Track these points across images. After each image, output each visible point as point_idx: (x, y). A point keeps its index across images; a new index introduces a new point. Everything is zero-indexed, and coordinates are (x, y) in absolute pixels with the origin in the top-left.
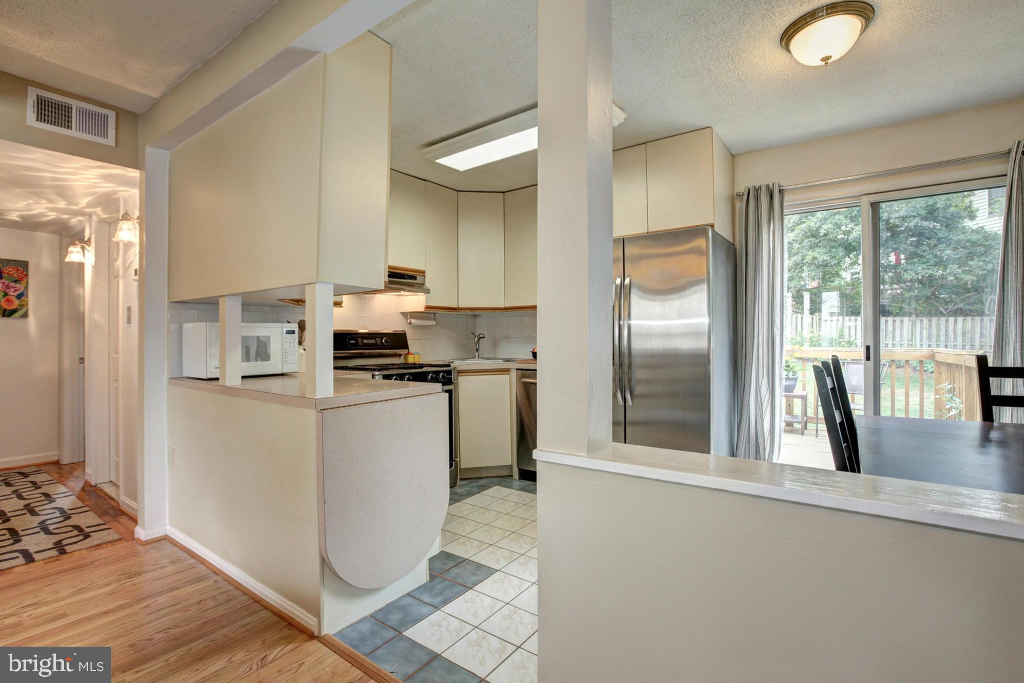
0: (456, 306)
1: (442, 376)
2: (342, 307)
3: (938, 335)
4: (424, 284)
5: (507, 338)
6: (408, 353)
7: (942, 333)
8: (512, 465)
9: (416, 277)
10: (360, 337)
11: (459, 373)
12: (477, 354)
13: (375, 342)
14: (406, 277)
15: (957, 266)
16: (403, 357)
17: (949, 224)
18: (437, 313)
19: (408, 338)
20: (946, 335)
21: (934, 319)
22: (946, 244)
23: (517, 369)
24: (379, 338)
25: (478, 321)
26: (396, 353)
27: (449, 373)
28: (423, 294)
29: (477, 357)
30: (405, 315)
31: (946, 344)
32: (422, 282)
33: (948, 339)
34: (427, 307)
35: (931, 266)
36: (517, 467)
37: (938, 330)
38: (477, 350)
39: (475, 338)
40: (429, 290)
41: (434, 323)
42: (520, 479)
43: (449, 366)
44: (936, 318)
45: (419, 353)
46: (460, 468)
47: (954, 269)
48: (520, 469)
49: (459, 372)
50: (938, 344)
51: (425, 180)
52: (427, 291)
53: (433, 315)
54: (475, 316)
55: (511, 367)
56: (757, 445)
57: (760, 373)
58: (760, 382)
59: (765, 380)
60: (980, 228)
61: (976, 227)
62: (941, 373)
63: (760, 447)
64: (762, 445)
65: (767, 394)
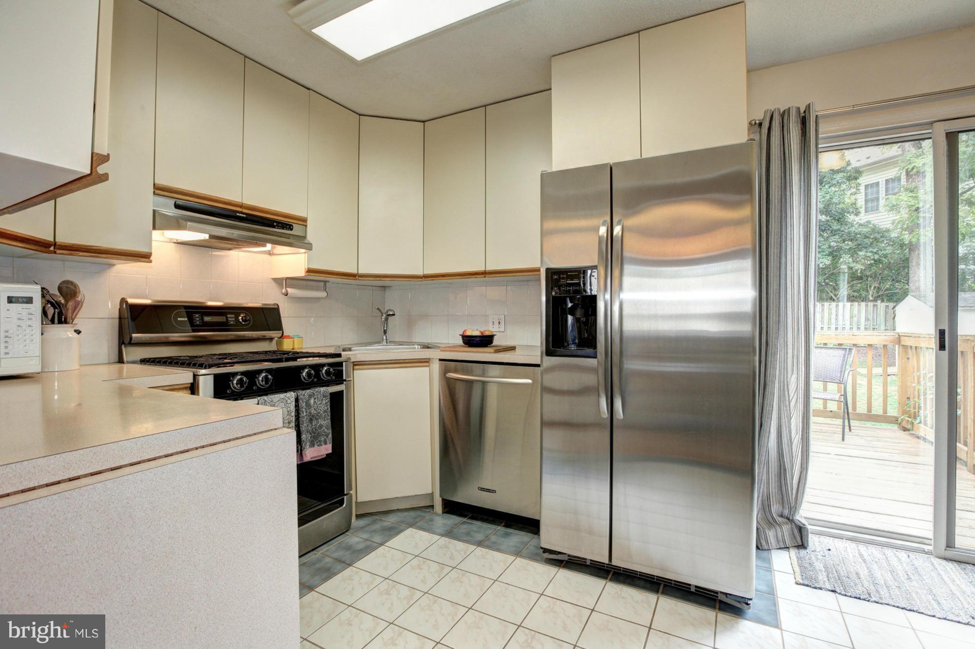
0: (355, 272)
1: (326, 370)
2: (151, 262)
3: (830, 319)
4: (305, 237)
5: (425, 316)
6: (282, 337)
7: (833, 316)
8: (433, 492)
9: (292, 226)
10: (197, 313)
11: (354, 365)
12: (384, 337)
13: (225, 320)
14: (275, 224)
15: (849, 256)
16: (274, 342)
17: (840, 218)
18: (328, 281)
19: (282, 315)
20: (836, 319)
21: (826, 304)
22: (839, 236)
23: (441, 360)
24: (231, 313)
25: (388, 293)
26: (264, 336)
27: (340, 364)
28: (303, 251)
29: (385, 341)
30: (278, 281)
31: (837, 326)
32: (304, 235)
33: (838, 322)
34: (309, 271)
35: (825, 255)
36: (441, 496)
37: (830, 314)
38: (385, 332)
39: (382, 316)
40: (312, 244)
41: (324, 294)
42: (444, 512)
43: (339, 355)
44: (828, 303)
45: (301, 336)
46: (356, 502)
47: (846, 259)
48: (443, 500)
49: (356, 364)
50: (829, 326)
51: (309, 89)
52: (309, 247)
53: (322, 284)
54: (384, 288)
55: (431, 357)
56: (780, 466)
57: (789, 366)
58: (789, 379)
59: (795, 376)
60: (866, 222)
61: (862, 222)
62: (908, 359)
63: (785, 470)
64: (788, 466)
65: (794, 395)
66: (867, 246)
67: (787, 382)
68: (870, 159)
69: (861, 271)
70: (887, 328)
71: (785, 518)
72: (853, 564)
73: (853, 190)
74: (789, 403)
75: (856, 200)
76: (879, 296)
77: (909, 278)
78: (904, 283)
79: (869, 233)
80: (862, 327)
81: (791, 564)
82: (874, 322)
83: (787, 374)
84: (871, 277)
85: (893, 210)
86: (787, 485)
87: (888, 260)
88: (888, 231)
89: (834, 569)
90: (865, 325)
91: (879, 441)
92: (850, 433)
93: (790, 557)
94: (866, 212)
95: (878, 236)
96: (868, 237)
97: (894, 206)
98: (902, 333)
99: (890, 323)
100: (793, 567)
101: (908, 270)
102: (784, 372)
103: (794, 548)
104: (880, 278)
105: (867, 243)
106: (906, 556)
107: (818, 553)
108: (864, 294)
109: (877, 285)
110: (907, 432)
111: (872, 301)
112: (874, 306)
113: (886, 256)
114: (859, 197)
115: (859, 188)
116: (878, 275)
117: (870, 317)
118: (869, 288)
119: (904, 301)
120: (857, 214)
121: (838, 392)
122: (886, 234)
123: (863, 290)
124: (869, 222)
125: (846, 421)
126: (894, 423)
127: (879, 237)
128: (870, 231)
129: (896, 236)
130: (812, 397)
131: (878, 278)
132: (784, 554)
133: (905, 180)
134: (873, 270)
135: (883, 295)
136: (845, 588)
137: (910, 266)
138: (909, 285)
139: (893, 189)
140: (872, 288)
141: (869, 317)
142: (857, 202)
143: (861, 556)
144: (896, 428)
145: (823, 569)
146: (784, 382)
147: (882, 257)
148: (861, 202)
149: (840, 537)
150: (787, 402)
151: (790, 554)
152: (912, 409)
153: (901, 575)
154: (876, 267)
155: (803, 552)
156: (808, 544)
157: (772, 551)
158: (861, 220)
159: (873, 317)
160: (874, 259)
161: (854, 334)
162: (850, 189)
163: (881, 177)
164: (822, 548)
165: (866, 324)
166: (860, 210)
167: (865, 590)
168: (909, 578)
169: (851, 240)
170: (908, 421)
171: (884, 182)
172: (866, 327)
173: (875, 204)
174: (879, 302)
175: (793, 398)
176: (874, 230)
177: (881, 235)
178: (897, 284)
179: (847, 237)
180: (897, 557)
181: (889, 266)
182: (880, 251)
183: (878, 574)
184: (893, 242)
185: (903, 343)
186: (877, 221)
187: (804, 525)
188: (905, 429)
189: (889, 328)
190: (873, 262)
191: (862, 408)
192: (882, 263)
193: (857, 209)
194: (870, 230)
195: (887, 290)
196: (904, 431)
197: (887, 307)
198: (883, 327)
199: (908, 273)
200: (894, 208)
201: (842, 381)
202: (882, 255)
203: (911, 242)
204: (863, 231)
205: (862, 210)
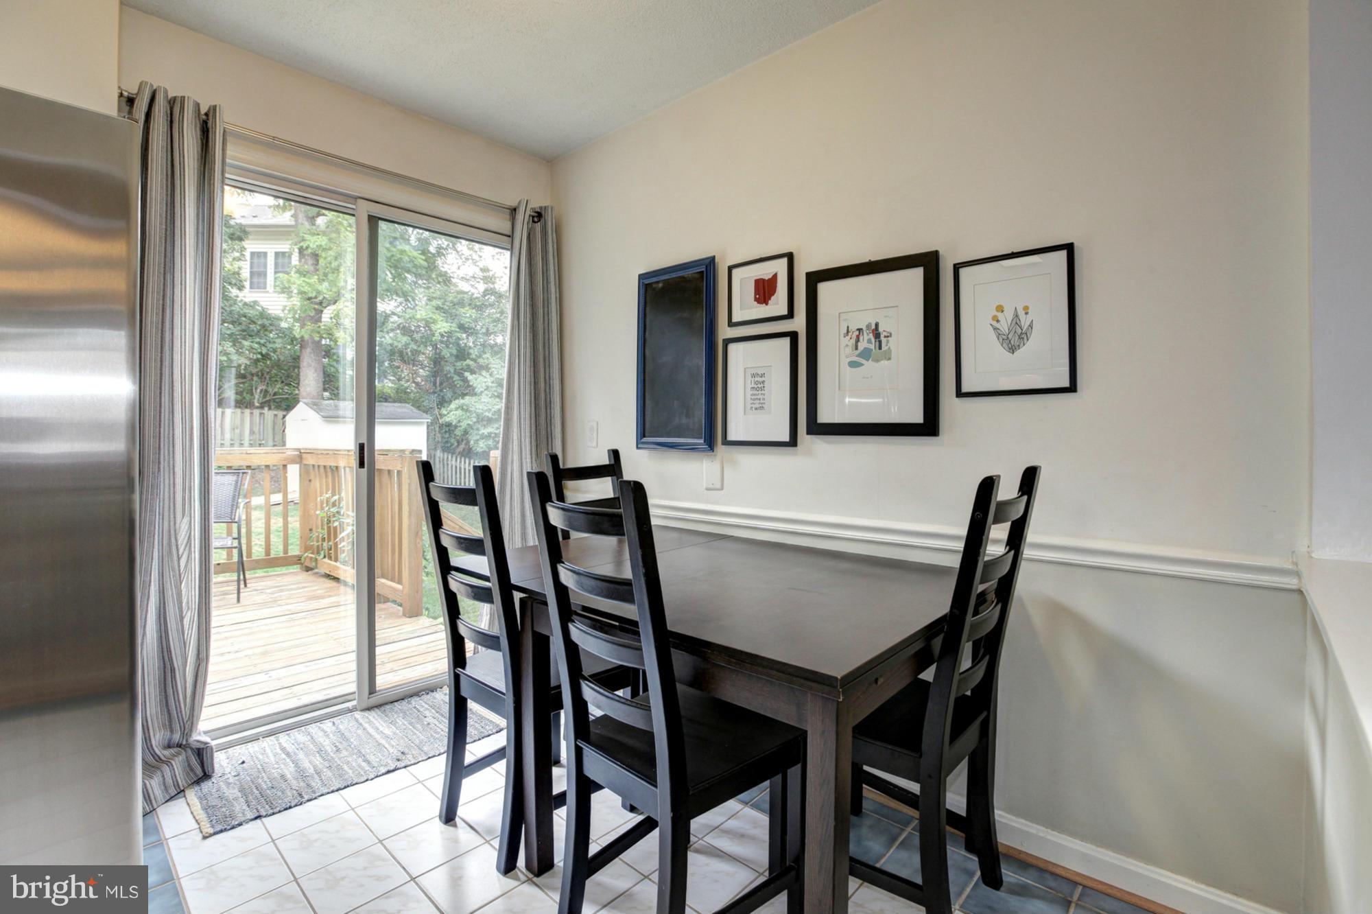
56: (165, 667)
57: (177, 506)
58: (177, 525)
59: (186, 520)
60: (253, 302)
61: (247, 300)
62: (310, 481)
63: (173, 670)
64: (177, 663)
65: (185, 550)
66: (253, 334)
67: (175, 531)
68: (256, 219)
69: (245, 367)
70: (275, 443)
71: (174, 747)
72: (275, 766)
73: (237, 254)
74: (179, 559)
75: (240, 268)
76: (265, 402)
77: (299, 381)
78: (294, 386)
79: (257, 317)
80: (246, 443)
81: (192, 813)
82: (260, 434)
83: (175, 517)
84: (258, 376)
85: (284, 293)
86: (178, 694)
87: (277, 356)
88: (279, 319)
89: (253, 786)
90: (250, 440)
91: (282, 591)
92: (247, 590)
93: (188, 804)
94: (251, 288)
95: (267, 323)
96: (255, 323)
97: (286, 288)
98: (303, 449)
99: (278, 437)
100: (194, 817)
101: (299, 371)
102: (169, 515)
103: (191, 786)
104: (268, 379)
105: (253, 331)
106: (331, 724)
107: (229, 775)
108: (248, 397)
109: (264, 387)
110: (310, 572)
111: (257, 408)
112: (261, 414)
113: (275, 351)
114: (244, 266)
115: (244, 253)
116: (265, 375)
117: (256, 429)
118: (254, 390)
119: (295, 409)
120: (241, 288)
121: (228, 535)
122: (276, 323)
123: (247, 393)
124: (255, 302)
125: (241, 573)
126: (297, 564)
127: (268, 325)
128: (257, 315)
129: (287, 327)
130: (213, 547)
131: (265, 378)
132: (179, 805)
133: (297, 258)
134: (259, 366)
135: (270, 400)
136: (272, 803)
137: (301, 366)
138: (299, 390)
139: (283, 266)
140: (258, 391)
141: (254, 430)
142: (241, 272)
143: (283, 749)
144: (298, 570)
145: (240, 794)
146: (170, 531)
147: (271, 352)
148: (245, 273)
149: (255, 739)
150: (175, 558)
151: (188, 800)
152: (315, 543)
153: (330, 751)
154: (263, 363)
155: (206, 786)
156: (213, 769)
157: (158, 810)
158: (245, 297)
159: (260, 429)
160: (261, 353)
161: (249, 452)
162: (232, 252)
163: (270, 248)
164: (232, 765)
165: (251, 438)
166: (245, 283)
167: (295, 792)
168: (338, 750)
169: (233, 323)
170: (311, 558)
171: (273, 255)
172: (251, 442)
173: (262, 280)
174: (266, 409)
175: (183, 553)
176: (263, 314)
177: (270, 322)
178: (286, 387)
179: (228, 318)
180: (323, 730)
181: (278, 364)
182: (268, 343)
183: (306, 764)
184: (283, 334)
185: (305, 462)
186: (268, 303)
187: (206, 743)
188: (308, 569)
189: (277, 443)
190: (259, 356)
191: (258, 552)
192: (270, 359)
193: (241, 281)
194: (258, 313)
195: (275, 394)
196: (307, 571)
197: (276, 415)
198: (271, 443)
199: (298, 375)
200: (285, 290)
201: (235, 519)
202: (271, 350)
203: (302, 337)
204: (249, 313)
205: (247, 284)
